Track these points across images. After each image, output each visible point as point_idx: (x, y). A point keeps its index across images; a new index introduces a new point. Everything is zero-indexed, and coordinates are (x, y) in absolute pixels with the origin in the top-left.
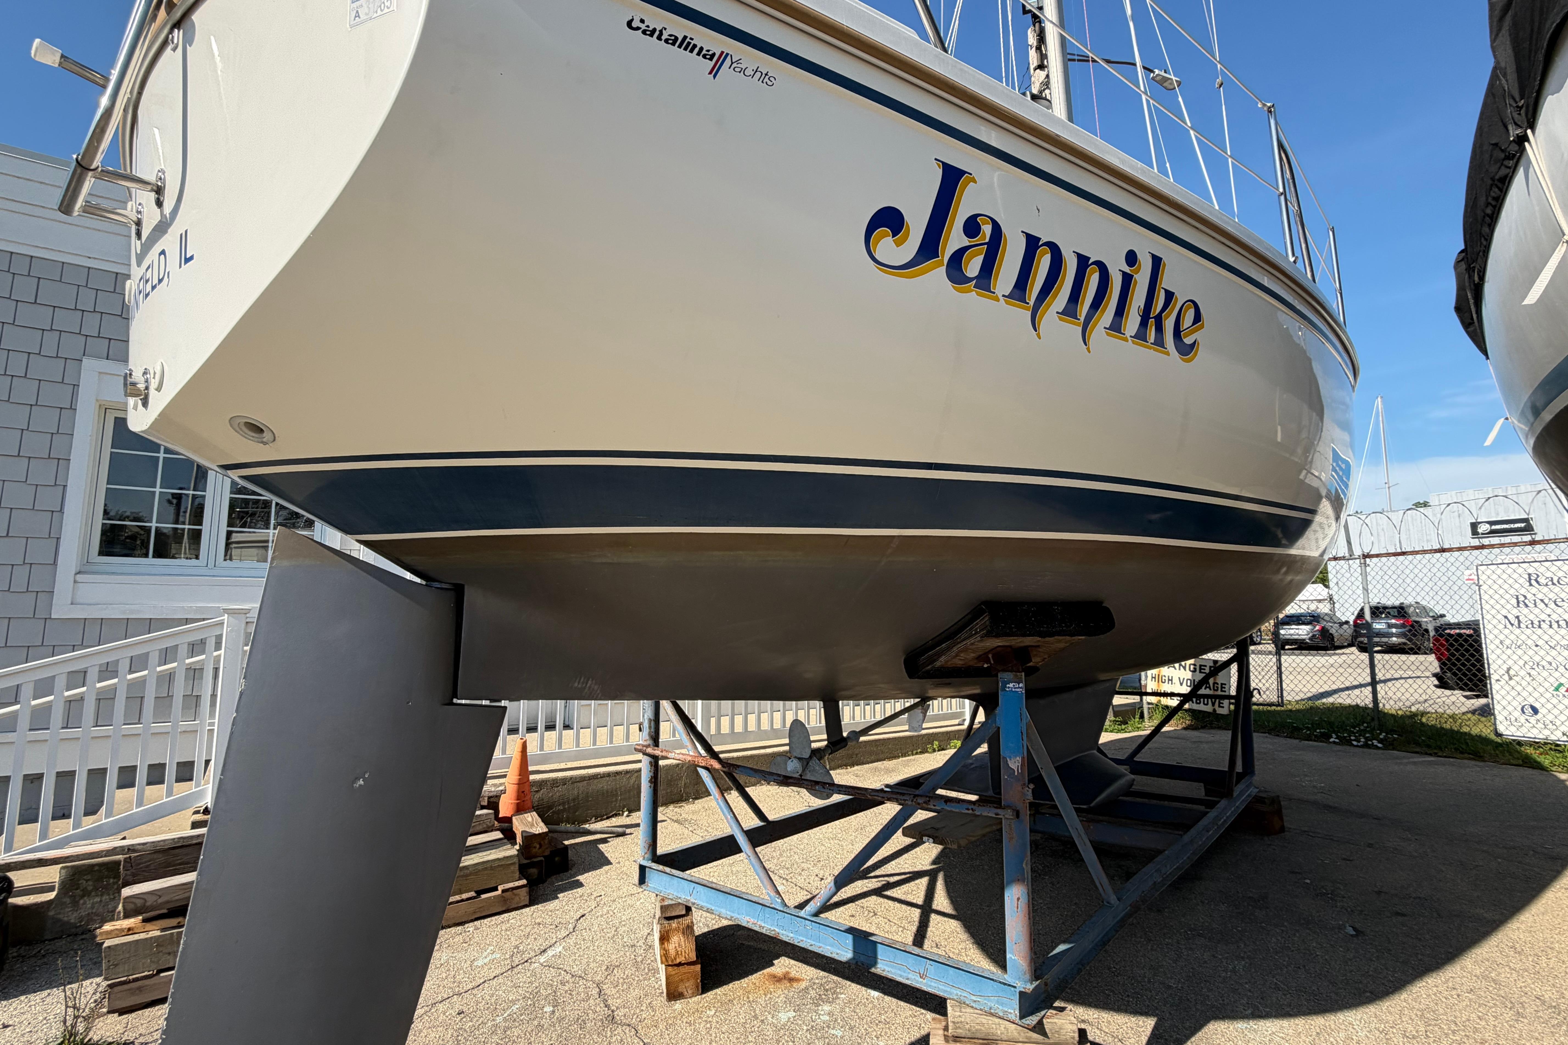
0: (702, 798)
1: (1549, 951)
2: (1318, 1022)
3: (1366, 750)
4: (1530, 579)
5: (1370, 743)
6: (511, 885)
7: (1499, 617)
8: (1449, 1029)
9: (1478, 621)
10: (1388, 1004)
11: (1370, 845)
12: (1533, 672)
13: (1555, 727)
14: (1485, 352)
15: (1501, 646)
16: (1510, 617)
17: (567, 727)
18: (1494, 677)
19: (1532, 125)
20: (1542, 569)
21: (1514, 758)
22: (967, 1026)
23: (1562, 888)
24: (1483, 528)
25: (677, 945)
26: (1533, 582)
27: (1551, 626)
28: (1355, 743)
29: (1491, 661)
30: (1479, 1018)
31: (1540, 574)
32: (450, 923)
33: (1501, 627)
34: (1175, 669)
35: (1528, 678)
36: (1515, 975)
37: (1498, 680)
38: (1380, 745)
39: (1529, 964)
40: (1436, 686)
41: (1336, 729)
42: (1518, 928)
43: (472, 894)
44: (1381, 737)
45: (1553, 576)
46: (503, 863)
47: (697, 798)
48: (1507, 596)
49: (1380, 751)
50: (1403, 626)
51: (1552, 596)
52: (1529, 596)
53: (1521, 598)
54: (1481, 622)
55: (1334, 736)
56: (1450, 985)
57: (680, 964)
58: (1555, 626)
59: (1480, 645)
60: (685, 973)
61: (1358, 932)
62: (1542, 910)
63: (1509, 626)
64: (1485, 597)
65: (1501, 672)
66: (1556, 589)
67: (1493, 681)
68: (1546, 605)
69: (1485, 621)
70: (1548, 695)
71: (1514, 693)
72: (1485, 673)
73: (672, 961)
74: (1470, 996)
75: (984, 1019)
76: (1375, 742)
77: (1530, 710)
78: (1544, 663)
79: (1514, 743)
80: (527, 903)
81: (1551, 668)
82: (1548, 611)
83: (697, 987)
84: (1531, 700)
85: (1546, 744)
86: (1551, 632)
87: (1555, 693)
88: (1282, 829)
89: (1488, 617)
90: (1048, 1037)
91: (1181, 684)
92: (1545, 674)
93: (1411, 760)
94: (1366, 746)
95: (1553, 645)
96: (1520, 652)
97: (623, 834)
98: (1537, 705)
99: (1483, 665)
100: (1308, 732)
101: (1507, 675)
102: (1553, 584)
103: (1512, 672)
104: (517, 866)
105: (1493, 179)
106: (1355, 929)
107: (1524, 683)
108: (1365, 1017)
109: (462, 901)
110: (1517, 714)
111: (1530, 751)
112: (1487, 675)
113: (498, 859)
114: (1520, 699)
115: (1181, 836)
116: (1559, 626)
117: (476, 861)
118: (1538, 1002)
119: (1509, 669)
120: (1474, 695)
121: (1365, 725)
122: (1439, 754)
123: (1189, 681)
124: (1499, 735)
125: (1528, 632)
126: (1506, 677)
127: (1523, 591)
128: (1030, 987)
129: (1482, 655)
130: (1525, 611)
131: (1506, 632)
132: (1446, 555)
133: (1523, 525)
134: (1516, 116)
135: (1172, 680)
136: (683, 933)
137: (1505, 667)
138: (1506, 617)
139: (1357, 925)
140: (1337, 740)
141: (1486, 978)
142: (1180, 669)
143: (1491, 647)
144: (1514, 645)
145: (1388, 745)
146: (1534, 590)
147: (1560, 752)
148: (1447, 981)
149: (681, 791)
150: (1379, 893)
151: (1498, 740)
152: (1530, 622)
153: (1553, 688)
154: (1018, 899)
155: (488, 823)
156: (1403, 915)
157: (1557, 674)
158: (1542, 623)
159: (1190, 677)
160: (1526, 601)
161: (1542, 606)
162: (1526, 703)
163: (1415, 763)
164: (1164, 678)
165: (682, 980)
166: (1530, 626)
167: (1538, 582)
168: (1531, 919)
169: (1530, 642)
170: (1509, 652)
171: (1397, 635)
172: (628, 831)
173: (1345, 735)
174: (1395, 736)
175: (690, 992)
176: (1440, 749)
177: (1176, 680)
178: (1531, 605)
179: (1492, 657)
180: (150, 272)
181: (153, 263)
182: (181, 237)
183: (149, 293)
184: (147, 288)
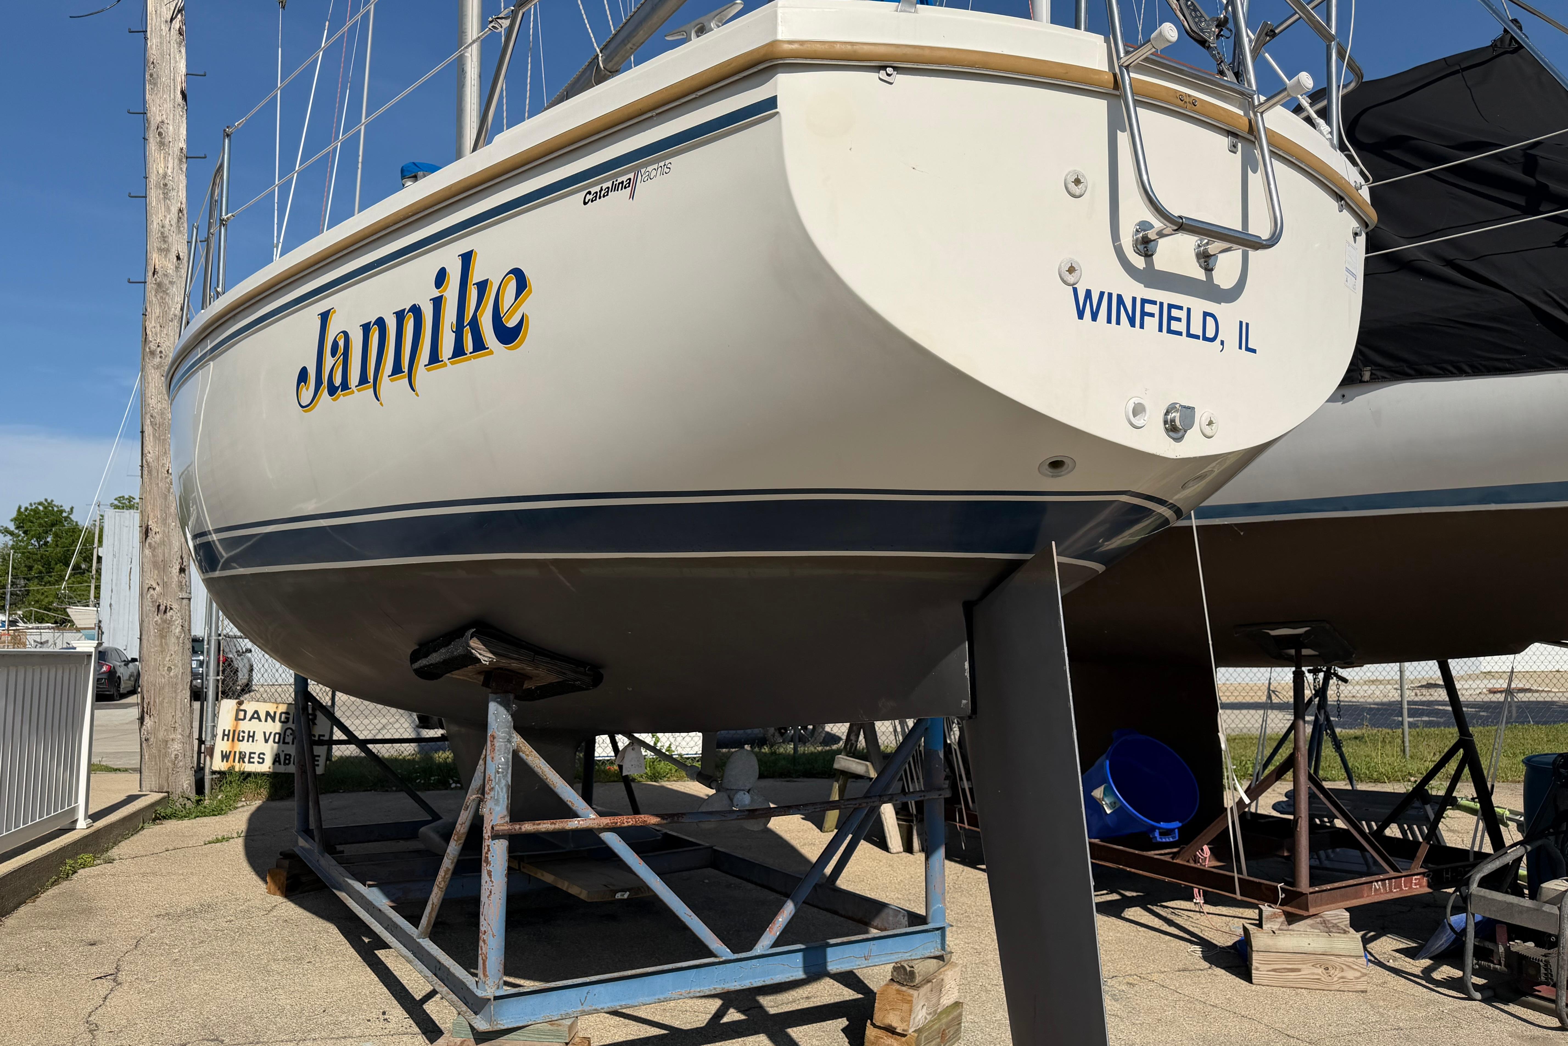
34: (260, 720)
91: (266, 741)
123: (277, 736)
135: (253, 737)
142: (266, 721)
159: (278, 731)
164: (242, 734)
177: (259, 737)
180: (1182, 314)
181: (1189, 310)
182: (1241, 323)
183: (1180, 334)
184: (1175, 325)
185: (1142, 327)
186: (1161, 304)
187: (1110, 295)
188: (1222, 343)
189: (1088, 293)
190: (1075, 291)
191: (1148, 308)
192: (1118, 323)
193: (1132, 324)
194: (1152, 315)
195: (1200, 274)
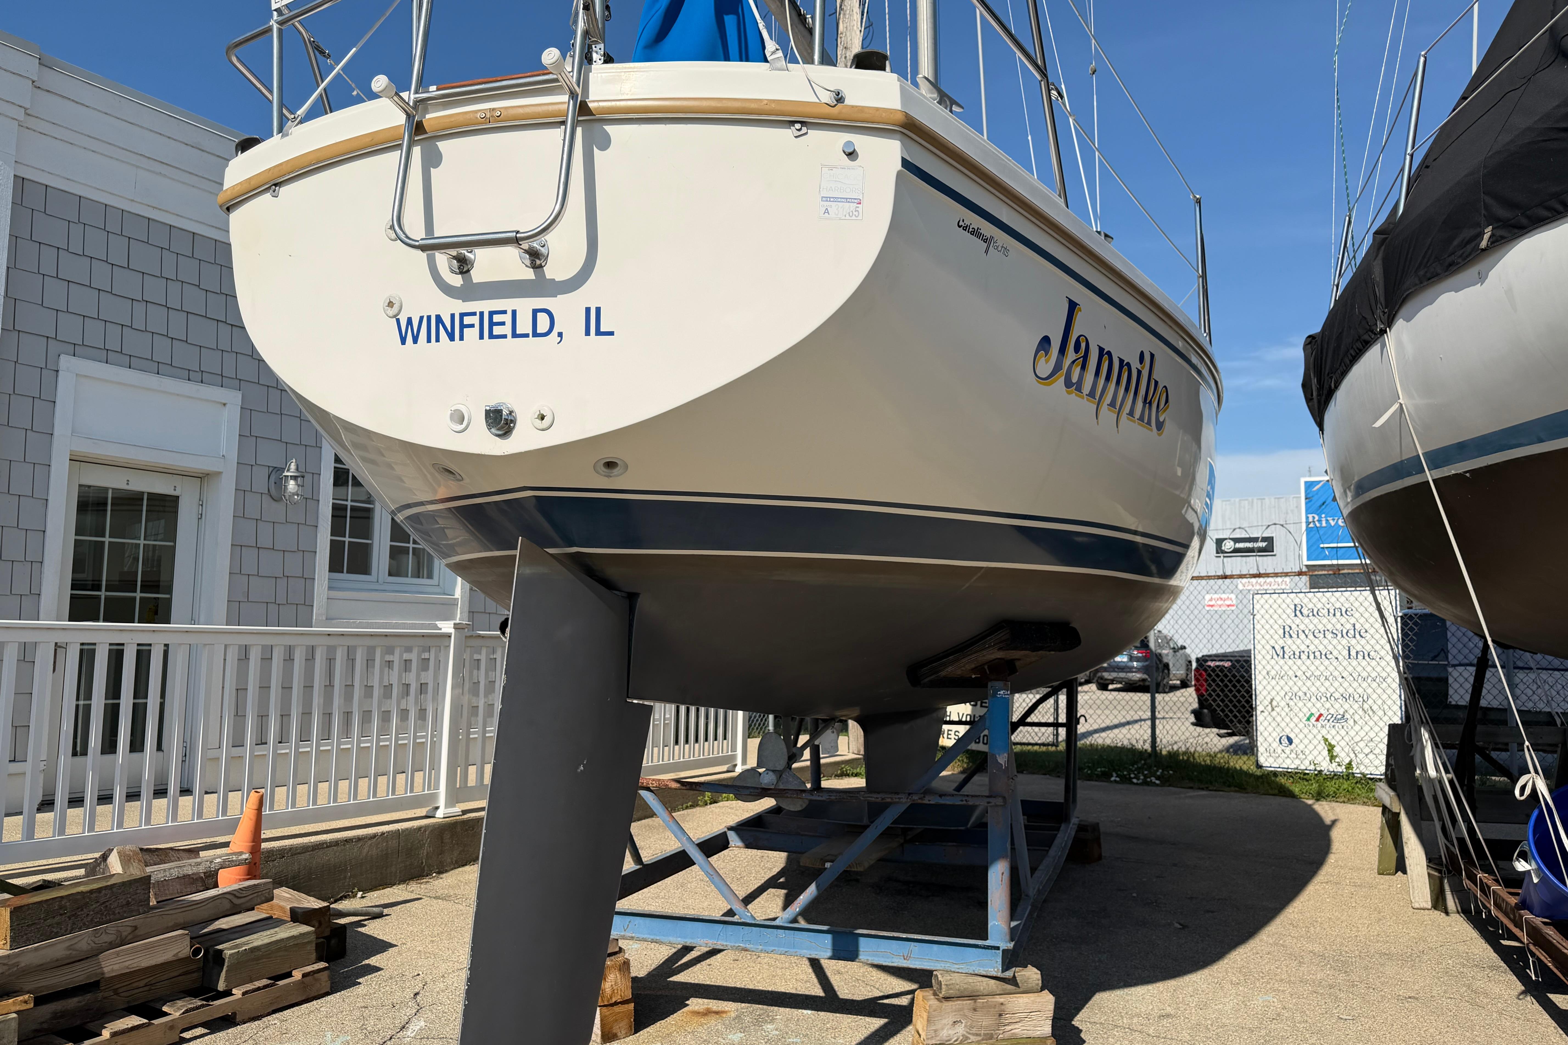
0: (447, 871)
1: (1315, 924)
2: (1172, 983)
3: (1146, 788)
4: (1295, 610)
5: (1149, 780)
6: (309, 969)
7: (1268, 647)
8: (1259, 976)
9: (1250, 650)
10: (1216, 967)
11: (1175, 865)
12: (1291, 703)
13: (1304, 757)
14: (1321, 428)
15: (1267, 677)
16: (1277, 648)
17: (186, 791)
18: (1260, 708)
19: (1390, 326)
20: (1306, 600)
21: (1272, 789)
22: (957, 987)
23: (1318, 883)
24: (1228, 546)
25: (613, 983)
26: (1298, 612)
27: (1308, 657)
28: (1135, 781)
29: (1258, 692)
30: (1276, 968)
31: (1304, 605)
32: (246, 1017)
33: (1268, 657)
35: (1287, 709)
36: (1295, 940)
37: (1262, 712)
38: (1157, 782)
39: (1303, 933)
40: (1193, 724)
41: (1117, 768)
42: (1293, 912)
43: (265, 982)
44: (1158, 773)
45: (1314, 608)
46: (299, 941)
47: (440, 872)
48: (1276, 627)
49: (1160, 788)
50: (1145, 659)
51: (1311, 627)
52: (1294, 627)
53: (1287, 629)
54: (1252, 652)
55: (1114, 775)
56: (1255, 951)
57: (616, 1004)
58: (1312, 656)
59: (1250, 677)
60: (619, 1013)
61: (1184, 927)
62: (1307, 898)
63: (1275, 656)
64: (1258, 627)
65: (1266, 703)
66: (1316, 621)
67: (1258, 712)
68: (1307, 636)
69: (1256, 652)
70: (1301, 725)
71: (1274, 724)
72: (1252, 704)
73: (608, 1001)
74: (1269, 956)
75: (971, 979)
76: (1153, 779)
77: (1286, 740)
78: (1300, 694)
79: (1271, 774)
80: (328, 990)
81: (1306, 698)
82: (1307, 642)
83: (630, 1026)
84: (1287, 731)
85: (1296, 773)
86: (1308, 662)
87: (1307, 723)
88: (1100, 857)
89: (1258, 647)
90: (1019, 987)
92: (1300, 704)
93: (1188, 794)
94: (1145, 783)
95: (1308, 676)
96: (1282, 683)
97: (380, 916)
98: (1292, 736)
99: (1251, 697)
100: (1089, 772)
101: (1270, 705)
102: (1313, 615)
103: (1274, 703)
104: (314, 945)
105: (1359, 337)
106: (1181, 924)
107: (1283, 714)
108: (1203, 976)
109: (259, 989)
110: (1275, 745)
111: (1283, 780)
112: (1254, 706)
113: (293, 937)
114: (1278, 730)
115: (1048, 851)
116: (1315, 657)
117: (267, 941)
118: (1311, 954)
119: (1272, 700)
120: (1227, 733)
121: (1143, 762)
122: (1210, 788)
124: (1259, 766)
125: (1290, 662)
126: (1269, 708)
127: (1289, 622)
128: (1011, 945)
129: (1251, 686)
130: (1289, 641)
131: (1273, 662)
132: (1228, 581)
133: (1264, 544)
134: (1382, 316)
136: (620, 970)
137: (1269, 698)
138: (1273, 648)
139: (1182, 922)
140: (1118, 779)
141: (1276, 944)
143: (1259, 677)
144: (1278, 676)
145: (1165, 781)
146: (1297, 621)
147: (1307, 781)
148: (1252, 950)
149: (422, 863)
150: (1191, 898)
151: (1258, 773)
152: (1292, 653)
153: (1306, 718)
154: (1003, 874)
155: (267, 895)
156: (1213, 912)
157: (1309, 705)
158: (1302, 653)
160: (1291, 632)
161: (1302, 636)
162: (1284, 733)
163: (1191, 797)
165: (616, 1020)
166: (1292, 657)
167: (1301, 613)
168: (1301, 905)
169: (1291, 673)
170: (1273, 682)
171: (1138, 670)
172: (386, 911)
173: (1125, 773)
174: (1171, 772)
175: (623, 1032)
176: (1211, 783)
178: (1295, 636)
179: (1259, 688)
180: (507, 319)
181: (514, 313)
182: (588, 310)
183: (505, 336)
184: (497, 330)
185: (462, 338)
186: (482, 314)
187: (429, 318)
188: (560, 335)
189: (409, 321)
190: (398, 321)
191: (467, 320)
192: (438, 340)
193: (451, 337)
194: (472, 326)
195: (529, 274)
